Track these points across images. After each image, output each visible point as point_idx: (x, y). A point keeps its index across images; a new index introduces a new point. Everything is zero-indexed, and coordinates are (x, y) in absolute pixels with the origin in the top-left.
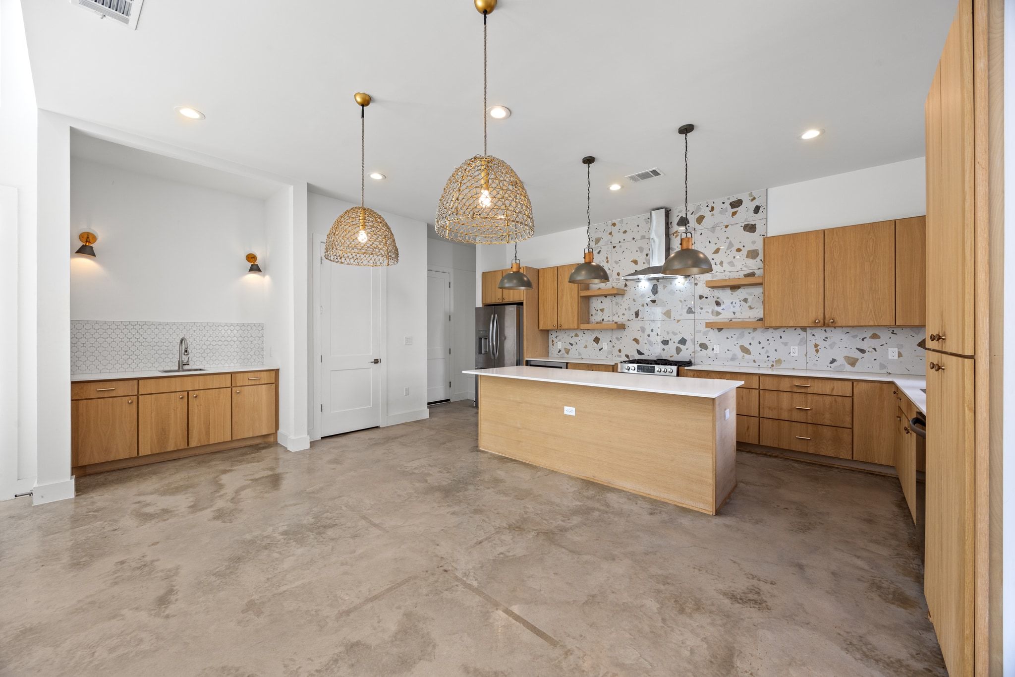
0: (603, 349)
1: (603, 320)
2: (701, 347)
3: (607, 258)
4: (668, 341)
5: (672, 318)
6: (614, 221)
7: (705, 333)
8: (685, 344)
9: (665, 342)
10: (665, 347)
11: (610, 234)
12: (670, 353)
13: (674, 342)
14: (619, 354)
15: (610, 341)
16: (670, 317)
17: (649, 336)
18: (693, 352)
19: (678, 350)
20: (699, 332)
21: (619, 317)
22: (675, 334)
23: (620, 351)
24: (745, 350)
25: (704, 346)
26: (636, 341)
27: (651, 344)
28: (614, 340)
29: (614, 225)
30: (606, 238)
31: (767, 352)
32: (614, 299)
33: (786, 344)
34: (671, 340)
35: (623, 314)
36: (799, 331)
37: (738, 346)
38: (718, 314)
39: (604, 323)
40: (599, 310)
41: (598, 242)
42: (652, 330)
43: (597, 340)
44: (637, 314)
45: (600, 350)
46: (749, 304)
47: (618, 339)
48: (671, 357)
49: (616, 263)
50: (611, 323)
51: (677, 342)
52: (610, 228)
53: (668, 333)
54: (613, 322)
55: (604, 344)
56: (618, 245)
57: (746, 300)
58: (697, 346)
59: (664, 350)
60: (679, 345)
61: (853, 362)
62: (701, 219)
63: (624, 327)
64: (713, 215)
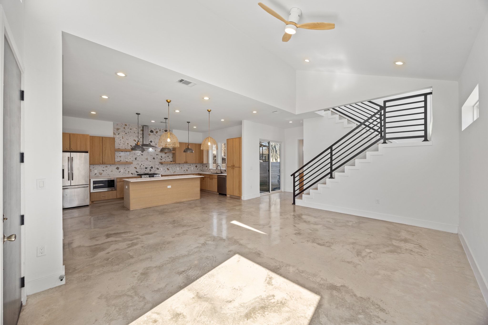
0: (121, 171)
1: (121, 160)
3: (123, 137)
4: (147, 168)
5: (148, 161)
6: (126, 124)
7: (158, 165)
8: (152, 168)
9: (146, 168)
11: (124, 128)
14: (128, 173)
15: (124, 168)
16: (148, 160)
17: (140, 166)
18: (155, 171)
19: (150, 170)
20: (156, 164)
21: (128, 159)
22: (149, 165)
23: (129, 172)
24: (168, 169)
25: (158, 169)
26: (136, 168)
27: (141, 169)
28: (126, 168)
29: (126, 125)
30: (122, 129)
31: (173, 169)
32: (126, 152)
33: (176, 167)
35: (130, 159)
36: (179, 164)
37: (166, 168)
38: (162, 160)
39: (121, 162)
40: (119, 157)
41: (118, 130)
42: (142, 164)
43: (118, 168)
44: (136, 159)
45: (119, 172)
46: (169, 157)
47: (128, 168)
48: (148, 172)
49: (127, 139)
50: (124, 162)
52: (124, 126)
53: (147, 165)
54: (126, 162)
55: (122, 169)
56: (128, 133)
57: (168, 156)
58: (156, 169)
59: (146, 170)
60: (151, 169)
61: (187, 170)
62: (157, 132)
63: (131, 163)
64: (160, 132)
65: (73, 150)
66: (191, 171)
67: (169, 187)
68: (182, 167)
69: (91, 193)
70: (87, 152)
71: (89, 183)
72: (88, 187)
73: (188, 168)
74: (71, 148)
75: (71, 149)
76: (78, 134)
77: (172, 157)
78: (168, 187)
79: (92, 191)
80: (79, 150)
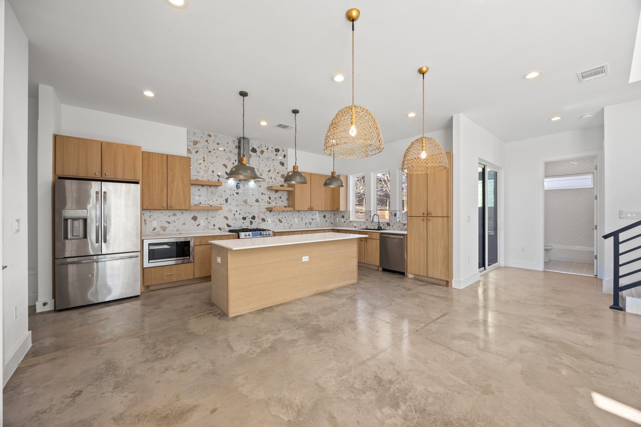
0: (201, 224)
1: (200, 203)
2: (262, 220)
3: (204, 158)
4: (246, 218)
5: (248, 204)
6: (210, 133)
7: (264, 213)
8: (254, 219)
9: (244, 218)
10: (244, 221)
11: (207, 141)
12: (246, 224)
13: (249, 218)
14: (214, 227)
15: (207, 219)
16: (247, 204)
17: (234, 215)
18: (259, 223)
19: (251, 223)
20: (261, 212)
21: (213, 201)
22: (249, 213)
23: (214, 225)
24: (280, 221)
25: (263, 220)
26: (226, 218)
27: (236, 219)
28: (210, 218)
29: (210, 136)
30: (202, 143)
31: (288, 221)
32: (209, 188)
33: (293, 218)
34: (247, 217)
35: (217, 200)
36: (297, 212)
37: (278, 219)
38: (270, 203)
39: (201, 205)
40: (197, 196)
41: (196, 144)
42: (237, 211)
43: (195, 218)
44: (227, 201)
45: (198, 226)
46: (282, 199)
47: (213, 217)
48: (247, 227)
49: (212, 163)
50: (207, 205)
51: (250, 218)
52: (206, 138)
53: (246, 213)
54: (209, 205)
55: (202, 221)
56: (213, 151)
57: (280, 197)
58: (260, 220)
59: (243, 223)
60: (252, 220)
61: (310, 224)
62: (262, 152)
63: (217, 209)
64: (268, 152)
65: (109, 177)
66: (317, 225)
67: (305, 259)
68: (302, 218)
69: (143, 269)
70: (137, 183)
71: (139, 249)
72: (138, 257)
73: (312, 219)
74: (104, 172)
75: (104, 176)
76: (118, 145)
77: (288, 199)
78: (303, 260)
79: (147, 264)
80: (120, 178)
